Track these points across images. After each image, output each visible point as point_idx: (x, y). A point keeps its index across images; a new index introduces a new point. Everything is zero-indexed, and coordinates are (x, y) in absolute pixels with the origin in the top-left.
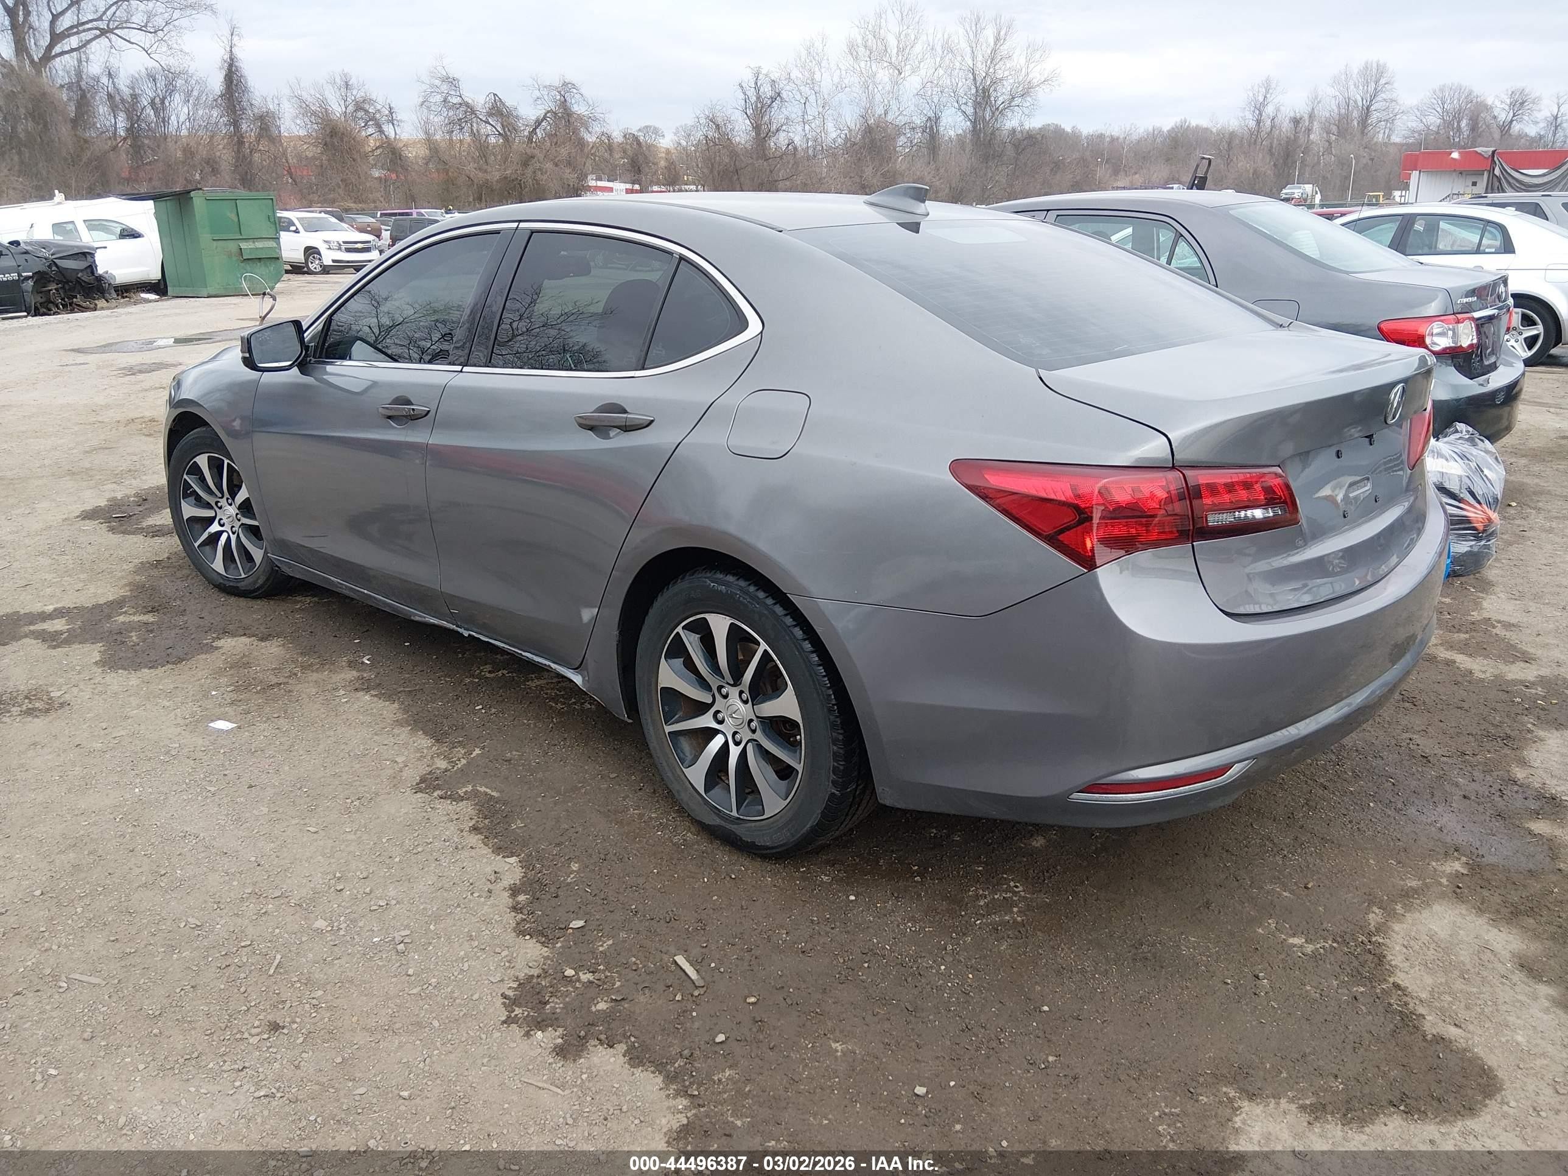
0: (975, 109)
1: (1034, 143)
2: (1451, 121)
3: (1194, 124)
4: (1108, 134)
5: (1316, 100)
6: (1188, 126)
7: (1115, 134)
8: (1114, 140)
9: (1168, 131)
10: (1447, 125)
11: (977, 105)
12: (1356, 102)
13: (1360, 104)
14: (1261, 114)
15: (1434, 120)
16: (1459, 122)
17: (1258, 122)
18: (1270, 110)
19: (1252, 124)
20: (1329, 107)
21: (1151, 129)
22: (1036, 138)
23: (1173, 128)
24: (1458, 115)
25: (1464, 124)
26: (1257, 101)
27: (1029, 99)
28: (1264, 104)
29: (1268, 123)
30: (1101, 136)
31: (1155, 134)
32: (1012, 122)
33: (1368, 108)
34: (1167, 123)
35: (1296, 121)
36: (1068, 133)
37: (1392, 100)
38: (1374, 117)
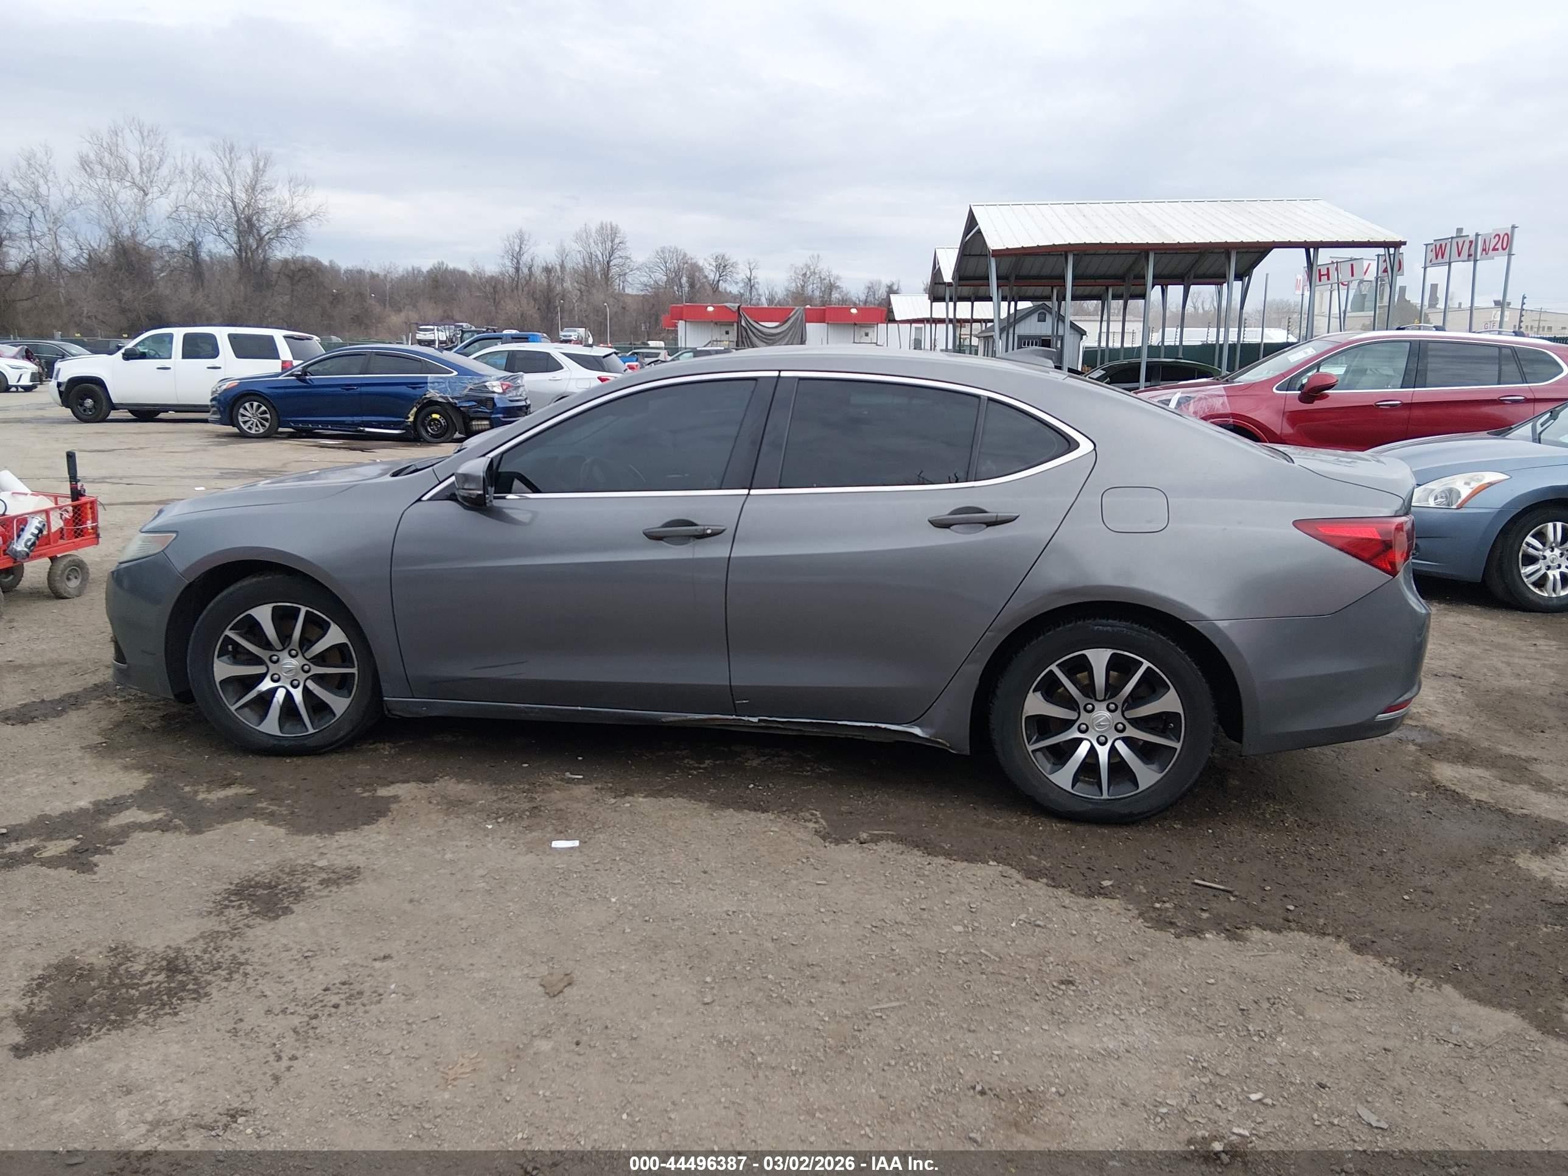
0: (238, 237)
1: (310, 275)
2: (674, 278)
3: (451, 266)
4: (368, 270)
5: (563, 253)
6: (446, 268)
7: (375, 270)
8: (374, 276)
9: (428, 272)
10: (670, 282)
11: (241, 234)
12: (597, 256)
13: (601, 259)
14: (518, 262)
15: (661, 277)
16: (680, 280)
17: (517, 269)
18: (526, 258)
19: (512, 271)
20: (576, 260)
21: (410, 269)
22: (311, 271)
23: (432, 269)
24: (678, 273)
25: (684, 280)
26: (513, 250)
27: (295, 231)
28: (520, 253)
29: (526, 271)
30: (360, 272)
31: (415, 273)
32: (281, 253)
33: (608, 263)
34: (426, 264)
35: (548, 270)
36: (326, 267)
37: (627, 258)
38: (614, 271)
